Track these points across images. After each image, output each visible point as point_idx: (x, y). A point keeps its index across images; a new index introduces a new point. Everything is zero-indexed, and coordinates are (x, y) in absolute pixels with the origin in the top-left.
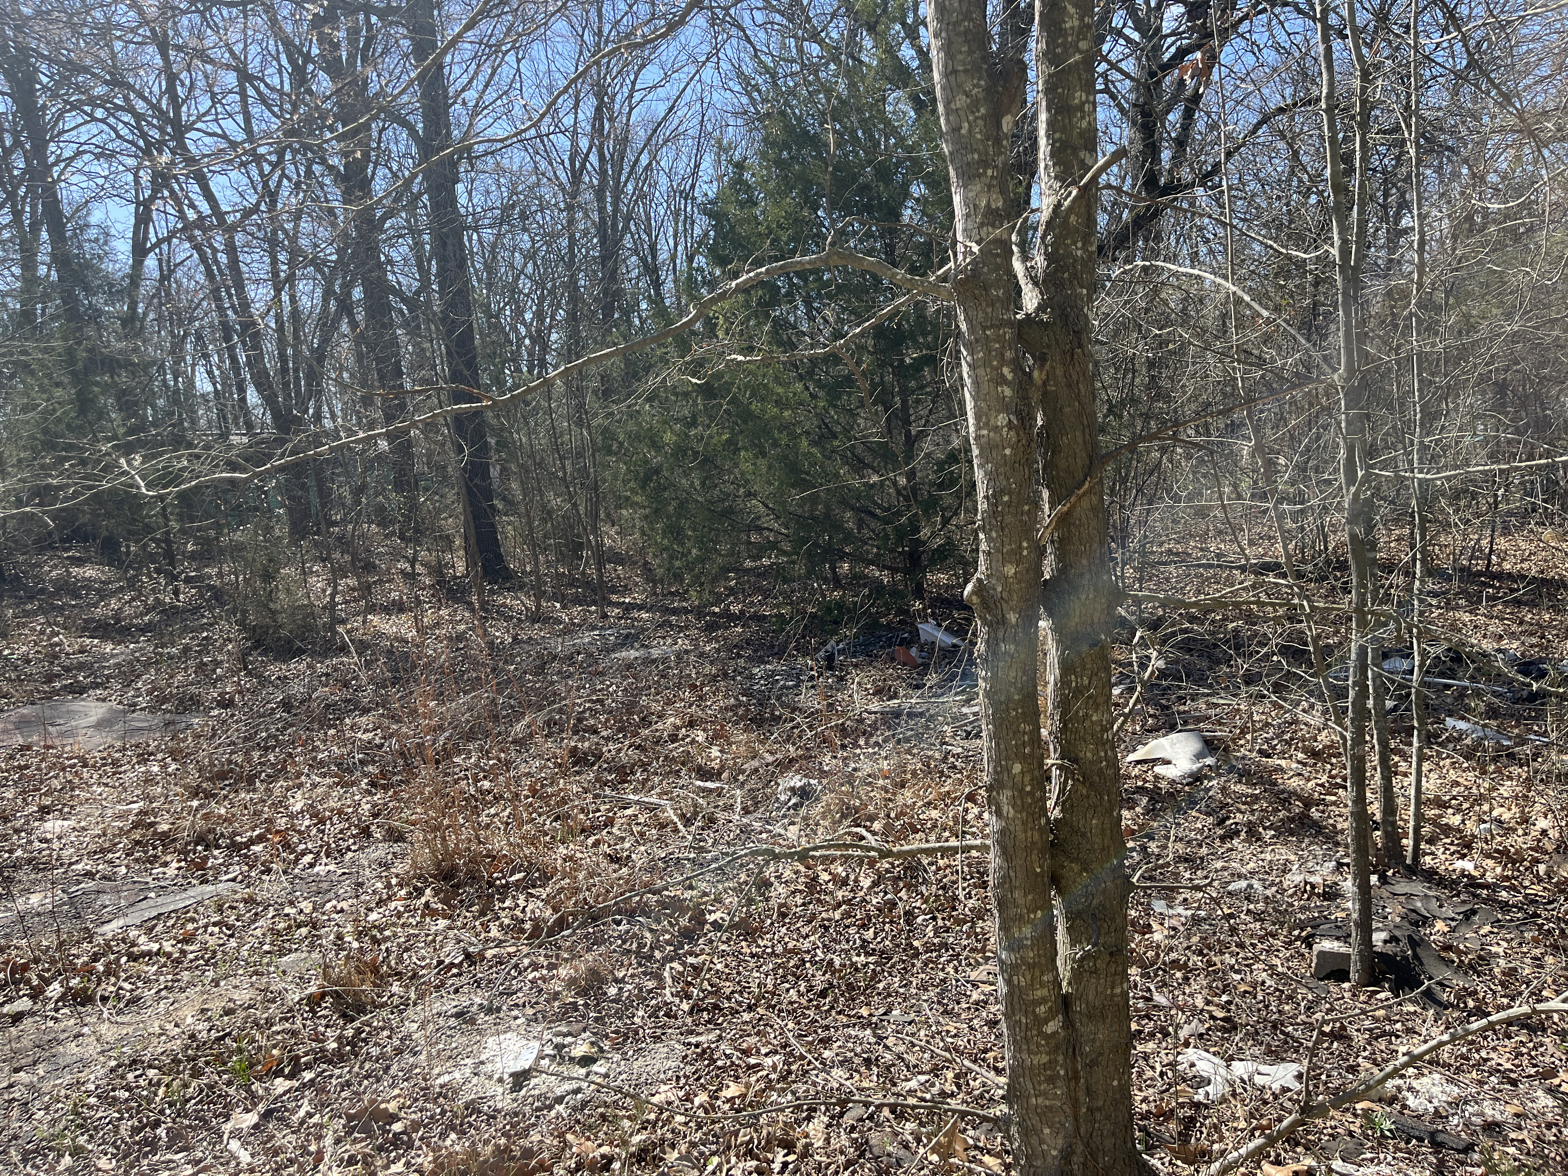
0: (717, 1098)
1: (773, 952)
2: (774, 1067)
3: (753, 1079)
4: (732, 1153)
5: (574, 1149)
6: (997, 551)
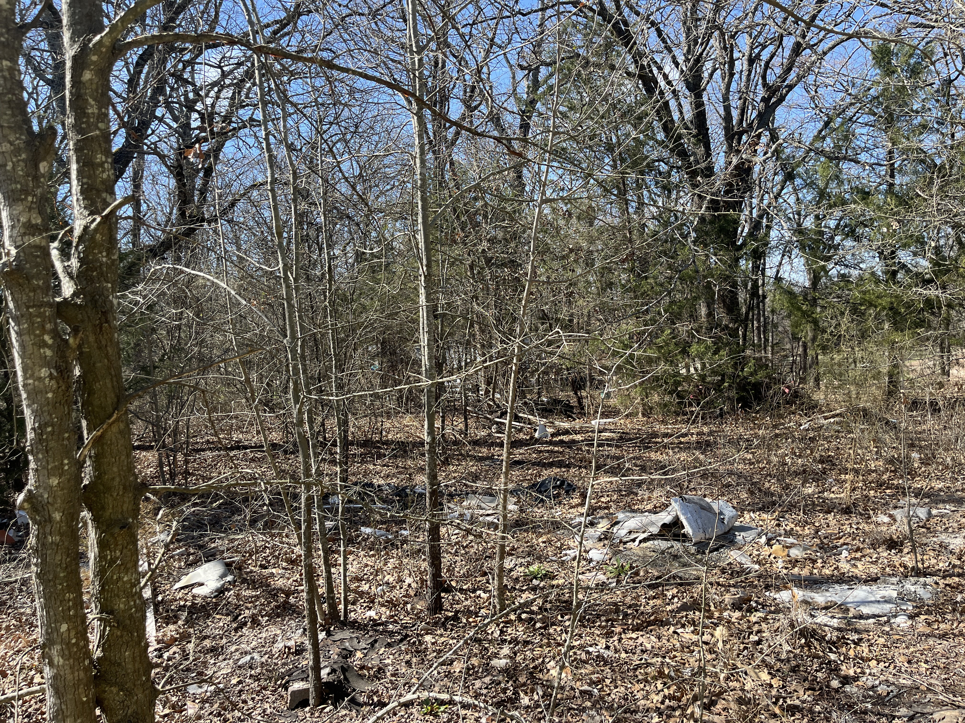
6: (44, 468)
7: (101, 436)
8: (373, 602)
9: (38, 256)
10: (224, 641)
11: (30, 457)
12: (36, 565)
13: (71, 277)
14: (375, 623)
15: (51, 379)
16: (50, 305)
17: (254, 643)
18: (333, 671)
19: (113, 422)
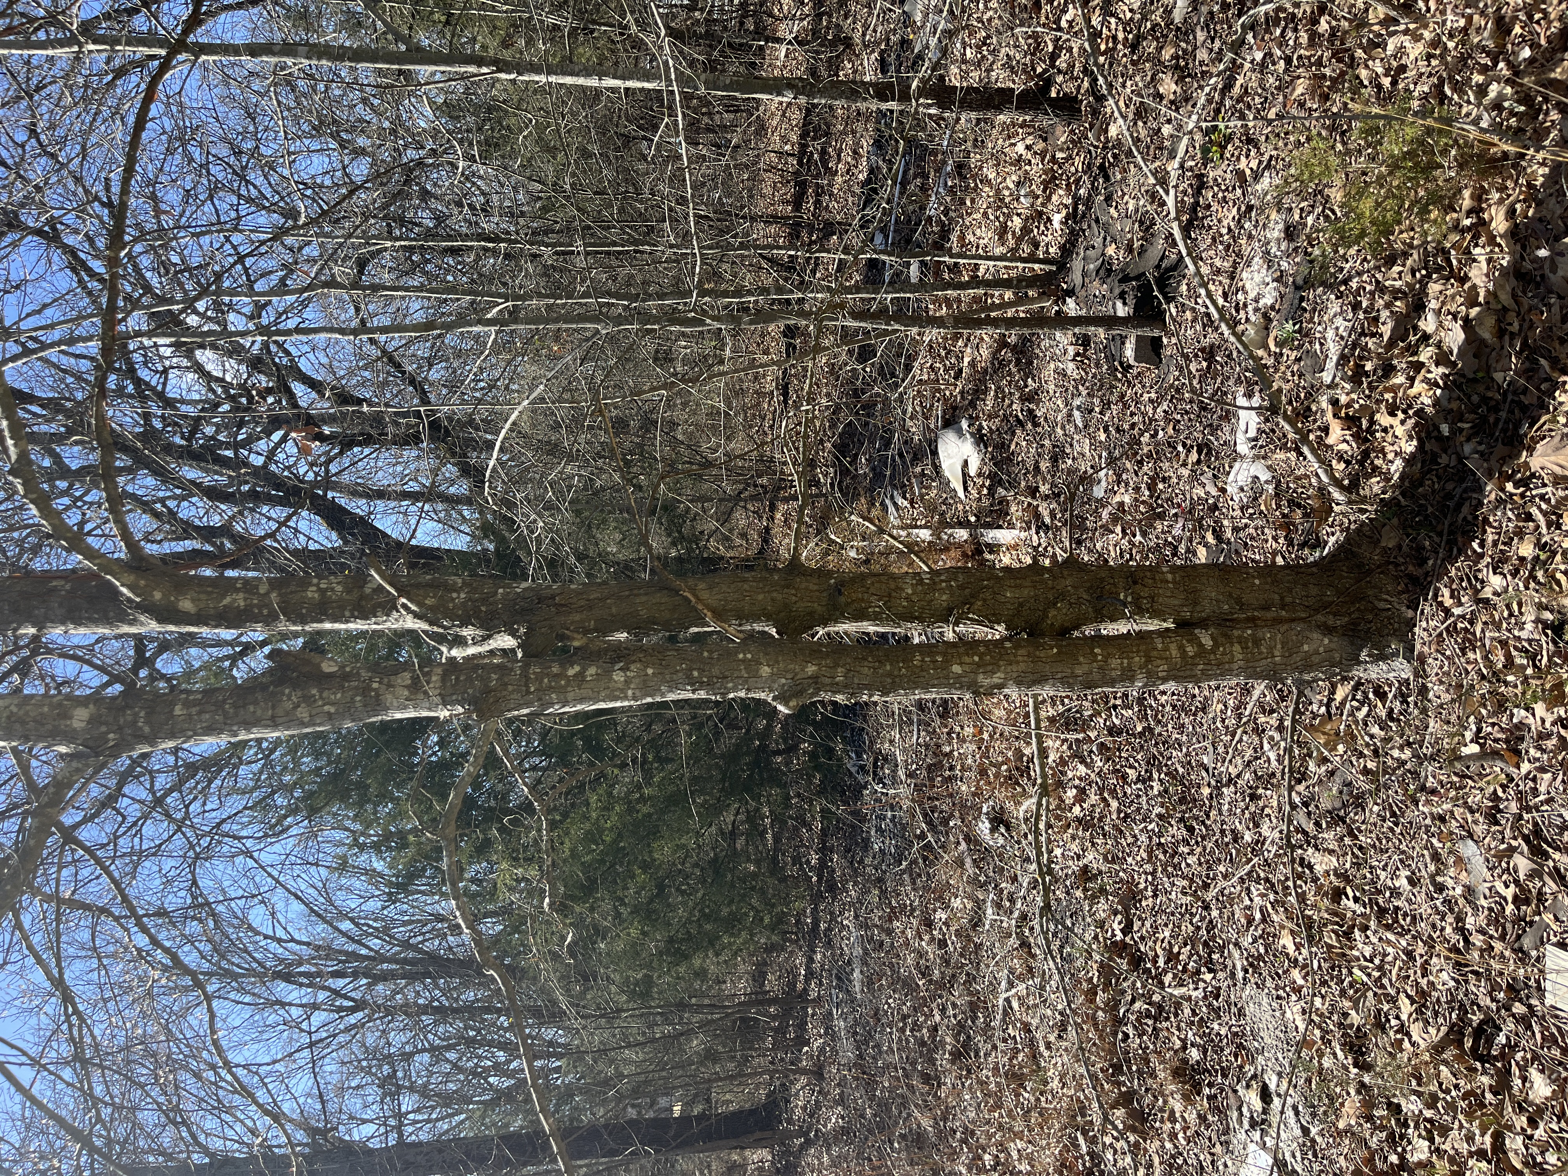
0: (1296, 960)
1: (1152, 874)
2: (1262, 895)
3: (1275, 918)
4: (1348, 952)
5: (1353, 1122)
6: (746, 682)
7: (714, 611)
8: (1040, 214)
9: (457, 679)
10: (1047, 442)
11: (731, 696)
12: (871, 696)
13: (489, 637)
14: (1072, 216)
15: (628, 669)
16: (526, 666)
17: (1059, 402)
18: (1122, 296)
19: (695, 596)
